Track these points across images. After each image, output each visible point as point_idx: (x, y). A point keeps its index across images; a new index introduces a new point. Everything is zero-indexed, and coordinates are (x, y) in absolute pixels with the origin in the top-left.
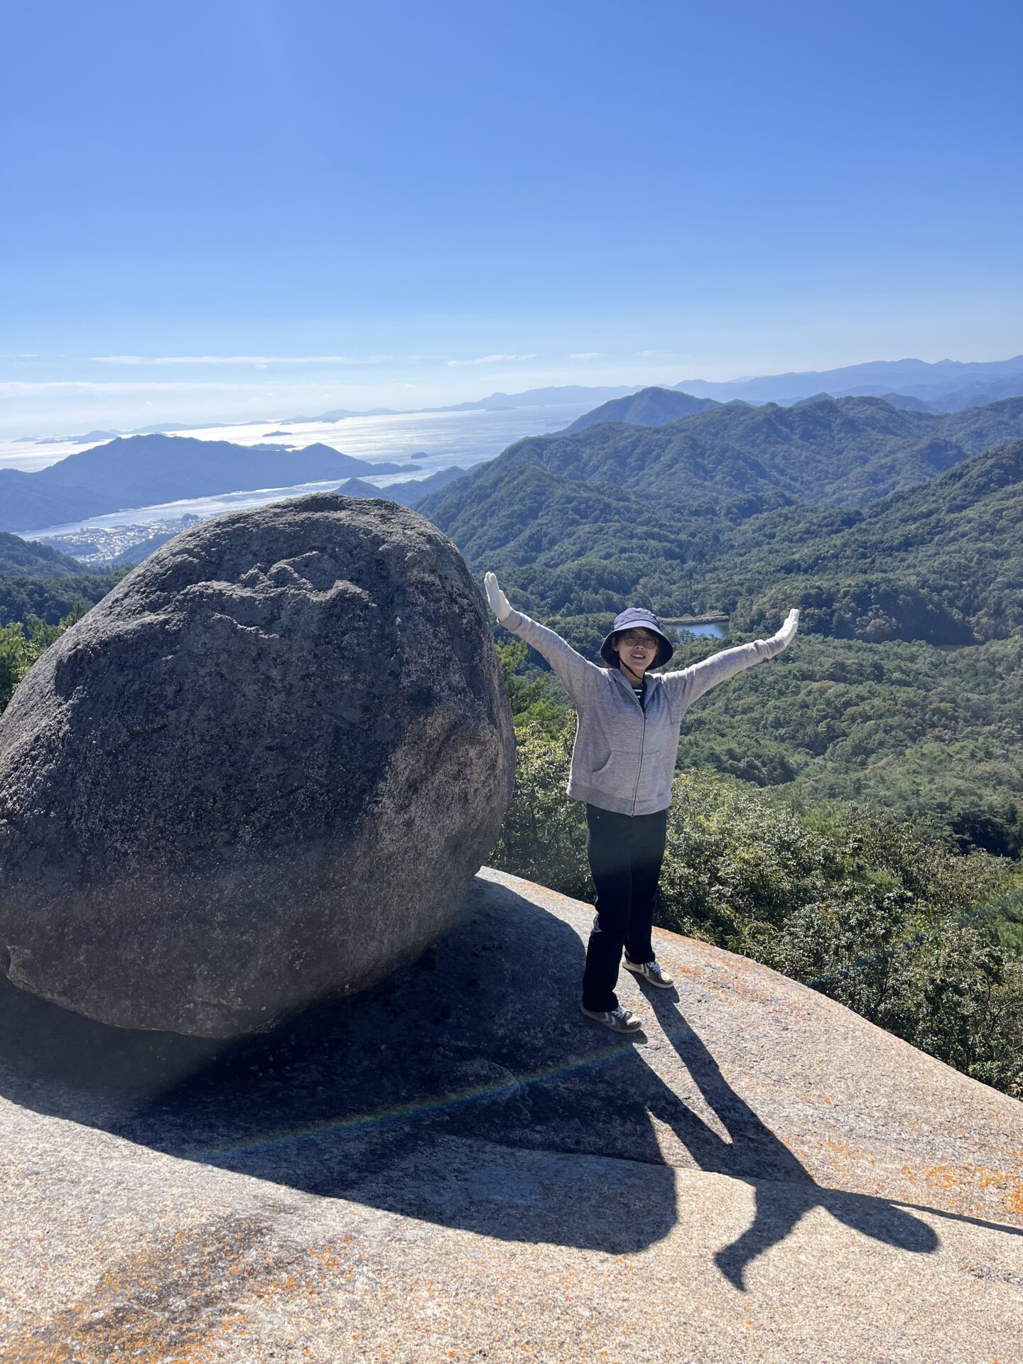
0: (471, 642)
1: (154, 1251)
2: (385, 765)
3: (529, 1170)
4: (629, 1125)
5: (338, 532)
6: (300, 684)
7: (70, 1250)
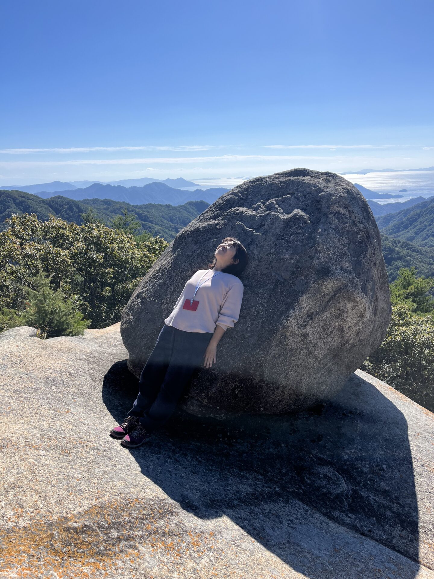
0: (361, 247)
1: (121, 503)
2: (296, 302)
3: (331, 536)
4: (405, 533)
5: (302, 186)
6: (266, 257)
7: (87, 489)
